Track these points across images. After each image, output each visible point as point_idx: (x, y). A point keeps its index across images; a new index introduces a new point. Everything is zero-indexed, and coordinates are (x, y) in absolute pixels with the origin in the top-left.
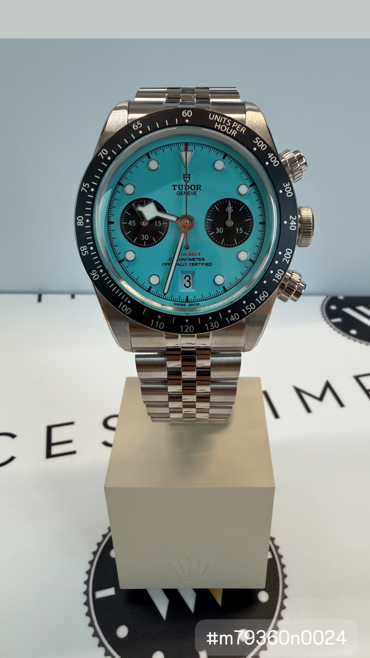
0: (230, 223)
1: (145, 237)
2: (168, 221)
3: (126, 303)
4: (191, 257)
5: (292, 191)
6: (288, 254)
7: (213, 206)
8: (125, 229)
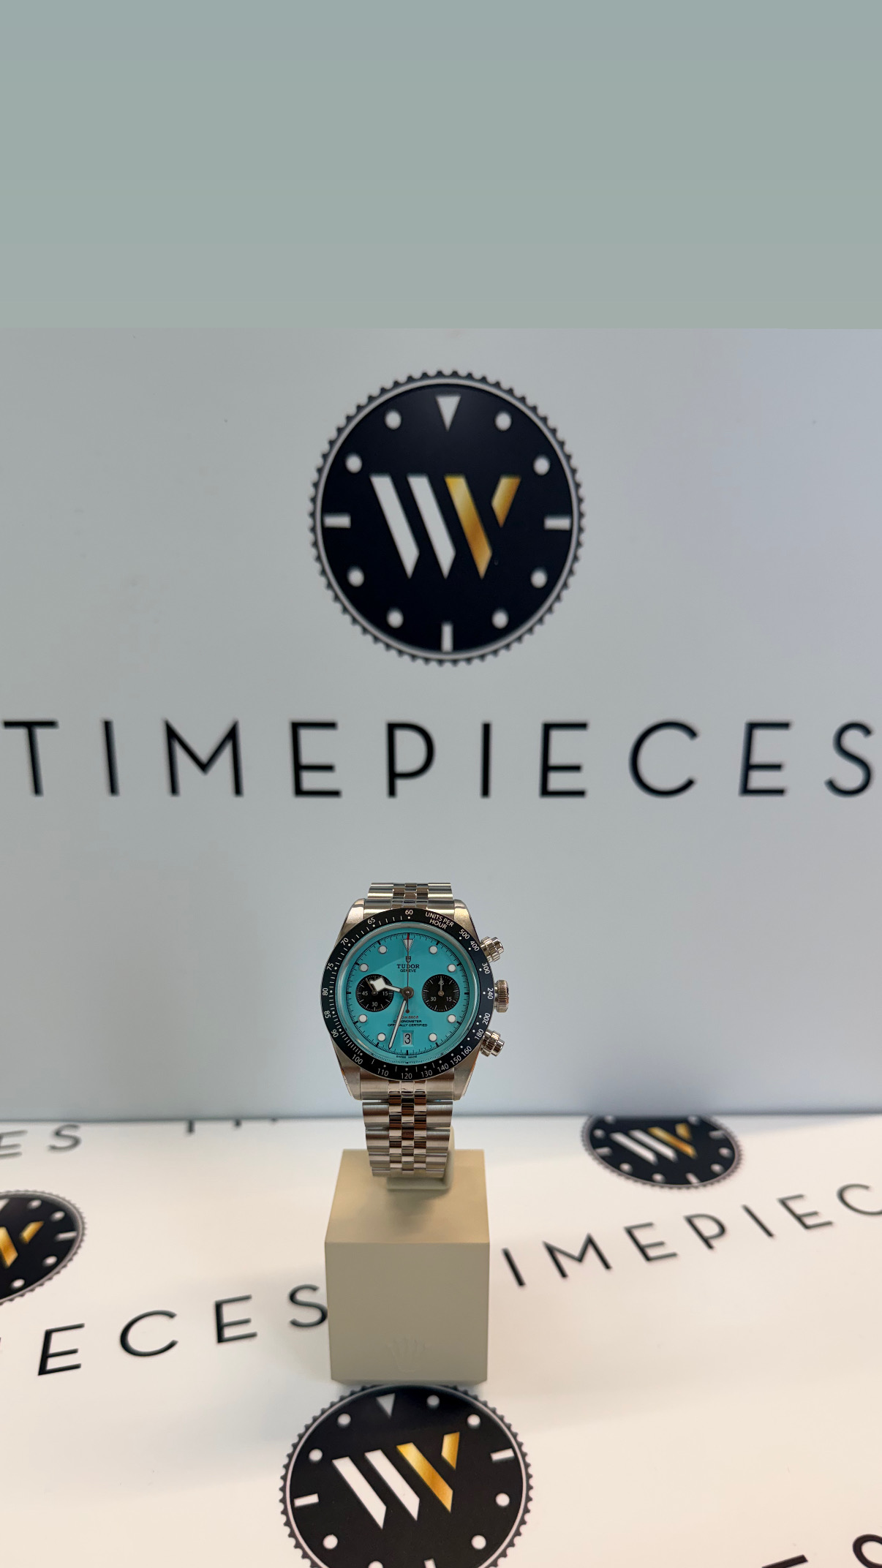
0: (441, 993)
1: (375, 1004)
2: (393, 991)
3: (359, 1055)
4: (411, 1019)
5: (490, 969)
6: (486, 1017)
7: (428, 980)
8: (360, 997)
